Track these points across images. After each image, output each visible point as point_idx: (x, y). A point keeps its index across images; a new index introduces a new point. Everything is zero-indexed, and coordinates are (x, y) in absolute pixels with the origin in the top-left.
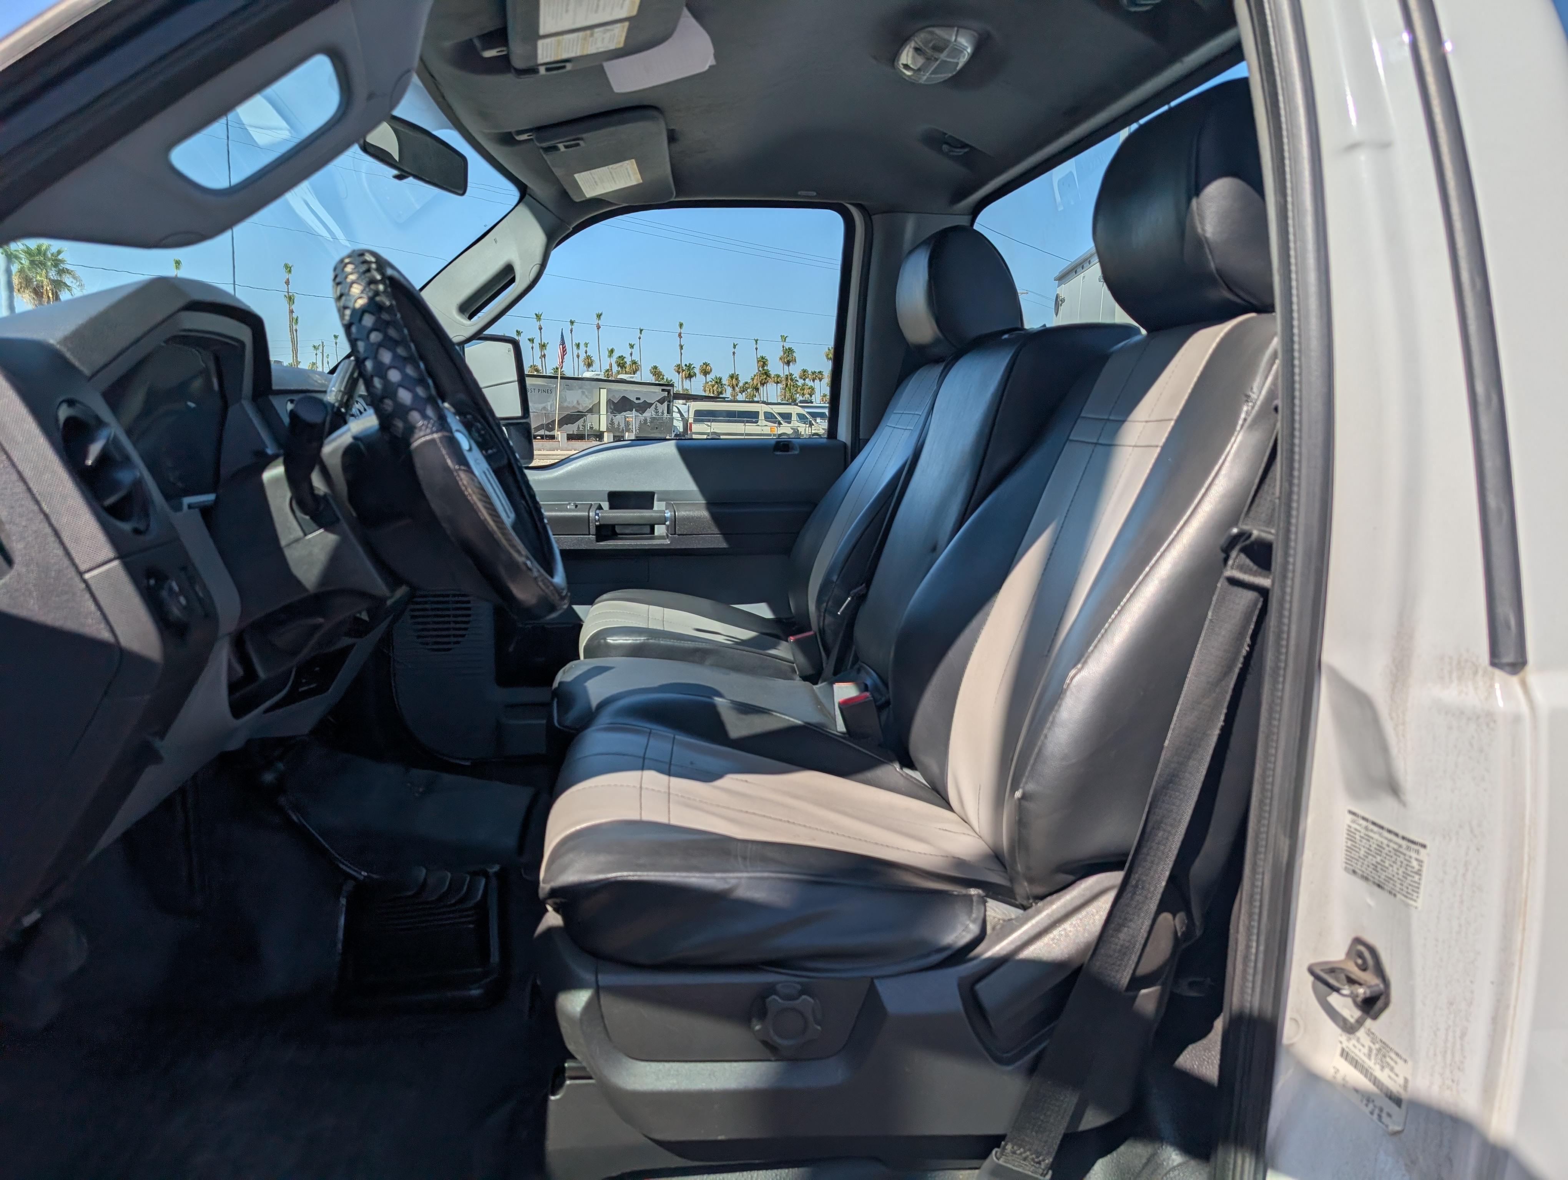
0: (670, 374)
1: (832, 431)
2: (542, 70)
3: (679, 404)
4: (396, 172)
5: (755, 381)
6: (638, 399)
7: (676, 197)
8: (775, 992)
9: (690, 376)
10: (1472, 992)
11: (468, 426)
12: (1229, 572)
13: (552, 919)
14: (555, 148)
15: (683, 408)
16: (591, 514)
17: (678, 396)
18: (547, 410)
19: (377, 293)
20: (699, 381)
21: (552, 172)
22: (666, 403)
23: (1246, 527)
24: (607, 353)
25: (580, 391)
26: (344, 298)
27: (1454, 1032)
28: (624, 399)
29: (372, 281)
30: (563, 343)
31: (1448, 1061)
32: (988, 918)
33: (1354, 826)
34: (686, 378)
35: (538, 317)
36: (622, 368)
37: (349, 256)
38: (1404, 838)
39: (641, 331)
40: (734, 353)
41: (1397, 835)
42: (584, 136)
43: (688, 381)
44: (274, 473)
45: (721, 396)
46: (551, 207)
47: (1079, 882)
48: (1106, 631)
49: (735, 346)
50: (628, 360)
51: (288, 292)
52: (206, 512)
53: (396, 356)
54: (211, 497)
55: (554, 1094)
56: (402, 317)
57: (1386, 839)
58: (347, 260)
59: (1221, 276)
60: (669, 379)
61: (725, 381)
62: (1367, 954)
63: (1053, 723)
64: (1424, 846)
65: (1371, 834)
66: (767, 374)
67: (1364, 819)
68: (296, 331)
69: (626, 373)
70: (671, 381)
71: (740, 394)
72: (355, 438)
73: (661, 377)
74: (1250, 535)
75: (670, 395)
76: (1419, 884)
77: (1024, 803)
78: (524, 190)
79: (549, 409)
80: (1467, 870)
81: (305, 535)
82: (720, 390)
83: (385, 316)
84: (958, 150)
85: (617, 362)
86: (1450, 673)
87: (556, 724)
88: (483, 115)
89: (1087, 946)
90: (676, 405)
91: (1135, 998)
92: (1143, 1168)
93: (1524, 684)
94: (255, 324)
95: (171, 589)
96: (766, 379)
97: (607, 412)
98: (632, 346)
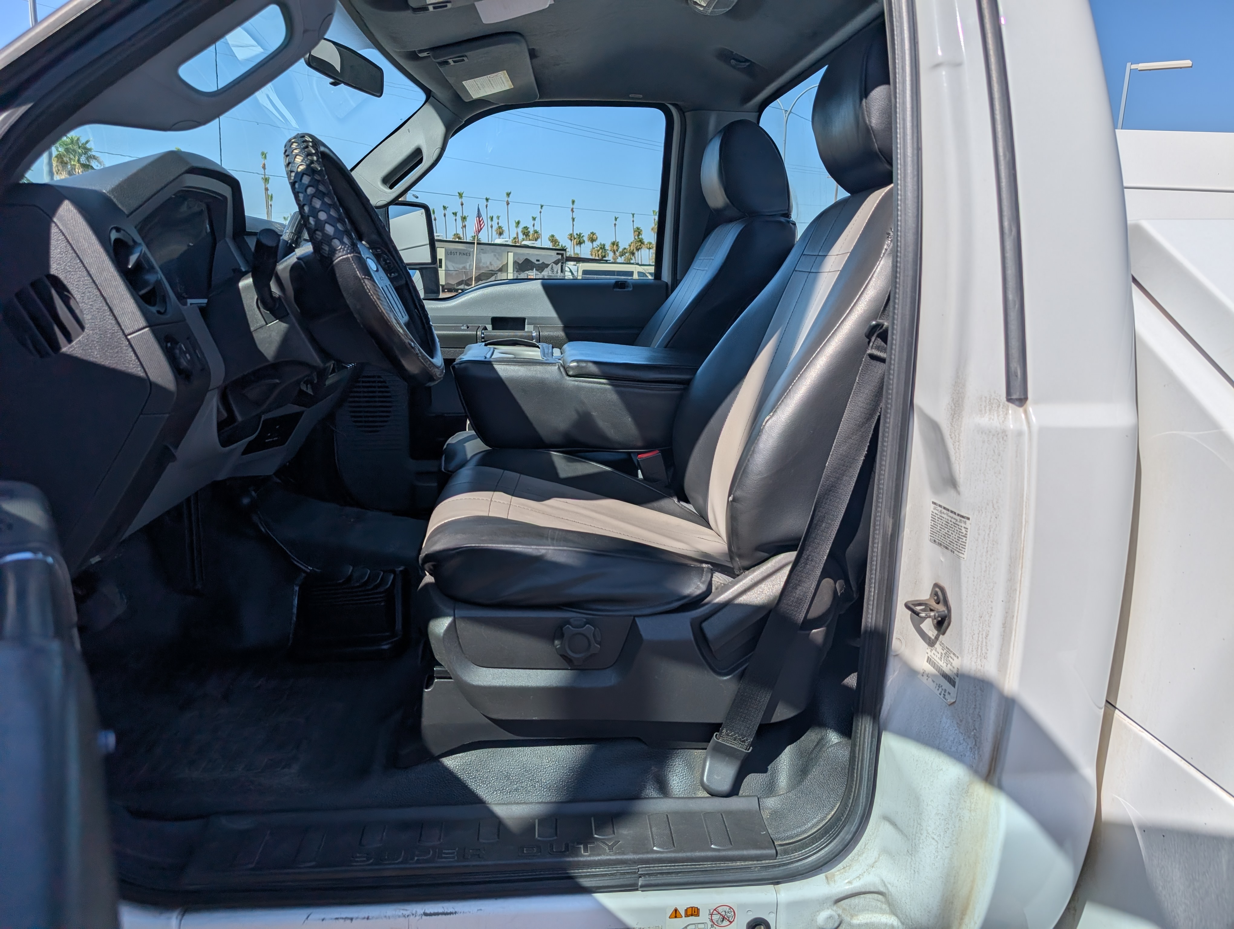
0: (564, 241)
1: (658, 274)
2: (431, 8)
3: (570, 265)
4: (332, 80)
5: (632, 247)
6: (538, 261)
7: (540, 98)
8: (569, 623)
9: (580, 243)
10: (992, 608)
11: (378, 257)
12: (869, 352)
13: (429, 579)
14: (446, 63)
15: (574, 269)
16: (478, 333)
17: (570, 259)
18: (467, 269)
19: (312, 162)
20: (588, 247)
21: (447, 81)
22: (560, 264)
23: (881, 321)
24: (515, 224)
25: (493, 254)
26: (290, 165)
27: (982, 635)
28: (527, 260)
29: (309, 154)
30: (479, 215)
31: (979, 654)
32: (713, 582)
33: (935, 511)
34: (577, 244)
35: (460, 195)
36: (526, 236)
37: (295, 138)
38: (958, 515)
39: (542, 206)
40: (615, 225)
41: (955, 513)
42: (468, 54)
43: (578, 247)
44: (247, 282)
45: (604, 259)
46: (448, 105)
47: (772, 558)
48: (790, 390)
49: (616, 219)
50: (531, 230)
51: (265, 175)
52: (203, 310)
53: (324, 203)
54: (205, 301)
55: (427, 688)
56: (328, 178)
57: (950, 517)
58: (293, 140)
59: (880, 152)
60: (564, 245)
61: (608, 247)
62: (940, 593)
63: (753, 451)
64: (968, 519)
65: (943, 515)
66: (641, 242)
67: (940, 506)
68: (271, 205)
69: (530, 240)
70: (565, 247)
71: (619, 258)
72: (298, 258)
73: (557, 244)
74: (883, 325)
75: (563, 258)
76: (966, 543)
77: (735, 504)
78: (429, 94)
79: (468, 268)
80: (990, 531)
81: (267, 324)
82: (603, 254)
83: (317, 177)
84: (743, 64)
85: (522, 231)
86: (985, 407)
87: (443, 470)
88: (394, 39)
89: (775, 599)
90: (568, 266)
91: (809, 634)
92: (814, 749)
93: (1026, 412)
94: (234, 185)
95: (181, 348)
96: (640, 245)
97: (513, 271)
98: (534, 219)
